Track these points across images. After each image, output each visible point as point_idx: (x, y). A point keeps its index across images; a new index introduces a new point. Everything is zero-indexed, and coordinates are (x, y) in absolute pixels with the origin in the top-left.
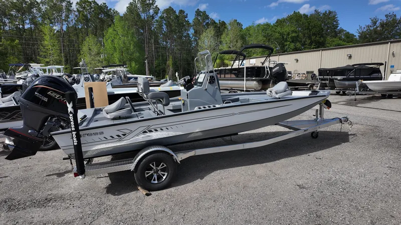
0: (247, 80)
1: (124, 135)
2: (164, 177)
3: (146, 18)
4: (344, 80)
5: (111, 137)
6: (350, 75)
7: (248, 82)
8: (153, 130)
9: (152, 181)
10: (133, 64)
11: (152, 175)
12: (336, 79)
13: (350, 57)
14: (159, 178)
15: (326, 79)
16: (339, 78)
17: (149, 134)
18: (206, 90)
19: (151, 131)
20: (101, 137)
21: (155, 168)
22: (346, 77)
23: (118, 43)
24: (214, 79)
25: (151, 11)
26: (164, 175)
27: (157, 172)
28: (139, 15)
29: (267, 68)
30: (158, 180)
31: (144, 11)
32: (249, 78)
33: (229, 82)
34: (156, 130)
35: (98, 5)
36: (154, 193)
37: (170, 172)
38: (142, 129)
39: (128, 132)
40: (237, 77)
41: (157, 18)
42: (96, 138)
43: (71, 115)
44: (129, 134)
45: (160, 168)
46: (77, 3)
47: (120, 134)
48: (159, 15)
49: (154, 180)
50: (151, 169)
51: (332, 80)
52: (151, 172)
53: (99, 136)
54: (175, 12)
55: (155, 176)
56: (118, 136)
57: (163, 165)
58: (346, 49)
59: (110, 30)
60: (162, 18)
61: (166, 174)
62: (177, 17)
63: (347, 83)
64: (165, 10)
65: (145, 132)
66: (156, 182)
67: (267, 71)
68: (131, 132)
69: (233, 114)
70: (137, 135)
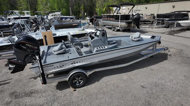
0: (120, 22)
2: (82, 83)
4: (169, 20)
5: (57, 67)
6: (172, 18)
8: (76, 63)
9: (76, 84)
10: (64, 10)
11: (76, 82)
12: (165, 20)
13: (174, 7)
14: (79, 83)
15: (160, 20)
16: (167, 19)
17: (74, 64)
18: (101, 39)
19: (75, 63)
20: (53, 67)
21: (77, 79)
22: (170, 19)
24: (105, 34)
26: (81, 82)
27: (78, 80)
29: (131, 16)
30: (79, 84)
32: (122, 21)
33: (112, 22)
34: (77, 63)
36: (77, 89)
37: (84, 80)
38: (71, 63)
40: (116, 20)
42: (50, 68)
43: (38, 61)
44: (65, 65)
45: (79, 79)
47: (61, 65)
49: (77, 84)
50: (76, 79)
51: (163, 20)
52: (76, 81)
53: (52, 67)
55: (78, 82)
56: (60, 66)
57: (81, 78)
58: (172, 3)
61: (82, 81)
63: (170, 22)
65: (72, 64)
66: (78, 85)
67: (131, 17)
68: (66, 64)
69: (113, 53)
70: (69, 65)
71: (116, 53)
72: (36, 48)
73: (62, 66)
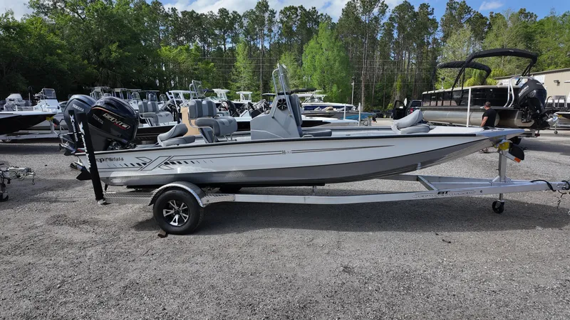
0: (471, 110)
1: (145, 164)
3: (367, 22)
5: (132, 164)
7: (474, 114)
8: (175, 162)
9: (172, 223)
10: (335, 89)
11: (173, 215)
14: (180, 220)
17: (171, 166)
19: (173, 163)
20: (122, 163)
21: (175, 207)
23: (320, 59)
24: (287, 103)
25: (376, 11)
26: (185, 217)
27: (177, 212)
28: (357, 19)
30: (178, 222)
31: (363, 13)
32: (476, 107)
33: (448, 113)
34: (180, 163)
35: (305, 10)
37: (192, 215)
38: (162, 159)
39: (148, 161)
40: (460, 105)
41: (385, 20)
42: (116, 164)
45: (181, 208)
46: (281, 12)
47: (140, 162)
48: (388, 14)
50: (171, 208)
52: (172, 212)
53: (120, 162)
54: (412, 8)
56: (138, 164)
57: (184, 206)
59: (312, 43)
60: (391, 19)
61: (188, 217)
62: (415, 15)
64: (396, 8)
65: (166, 163)
66: (176, 224)
67: (511, 95)
68: (151, 162)
69: (284, 152)
70: (159, 166)
71: (294, 152)
72: (125, 126)
73: (143, 165)
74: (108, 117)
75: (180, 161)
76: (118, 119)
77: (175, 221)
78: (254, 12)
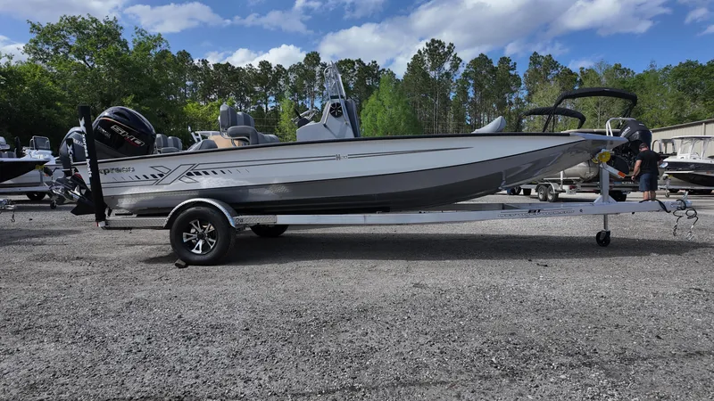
1: (161, 175)
2: (212, 247)
3: (437, 78)
5: (145, 176)
8: (200, 172)
9: (194, 251)
14: (205, 246)
17: (196, 178)
18: (325, 125)
19: (198, 174)
20: (132, 175)
24: (341, 109)
25: (447, 66)
26: (211, 243)
27: (201, 237)
28: (425, 75)
30: (203, 249)
31: (433, 68)
34: (206, 173)
35: (364, 64)
37: (220, 239)
38: (184, 168)
39: (166, 171)
41: (458, 76)
42: (126, 176)
44: (167, 175)
45: (206, 231)
47: (156, 173)
48: (462, 70)
53: (130, 173)
54: (490, 62)
55: (200, 243)
56: (153, 176)
57: (211, 227)
59: (372, 99)
60: (465, 75)
61: (215, 241)
62: (494, 70)
64: (471, 62)
65: (189, 174)
66: (200, 252)
68: (170, 172)
69: (338, 158)
70: (180, 178)
71: (351, 156)
72: (138, 142)
73: (159, 177)
74: (118, 129)
75: (207, 171)
76: (130, 133)
77: (198, 249)
78: (303, 66)
